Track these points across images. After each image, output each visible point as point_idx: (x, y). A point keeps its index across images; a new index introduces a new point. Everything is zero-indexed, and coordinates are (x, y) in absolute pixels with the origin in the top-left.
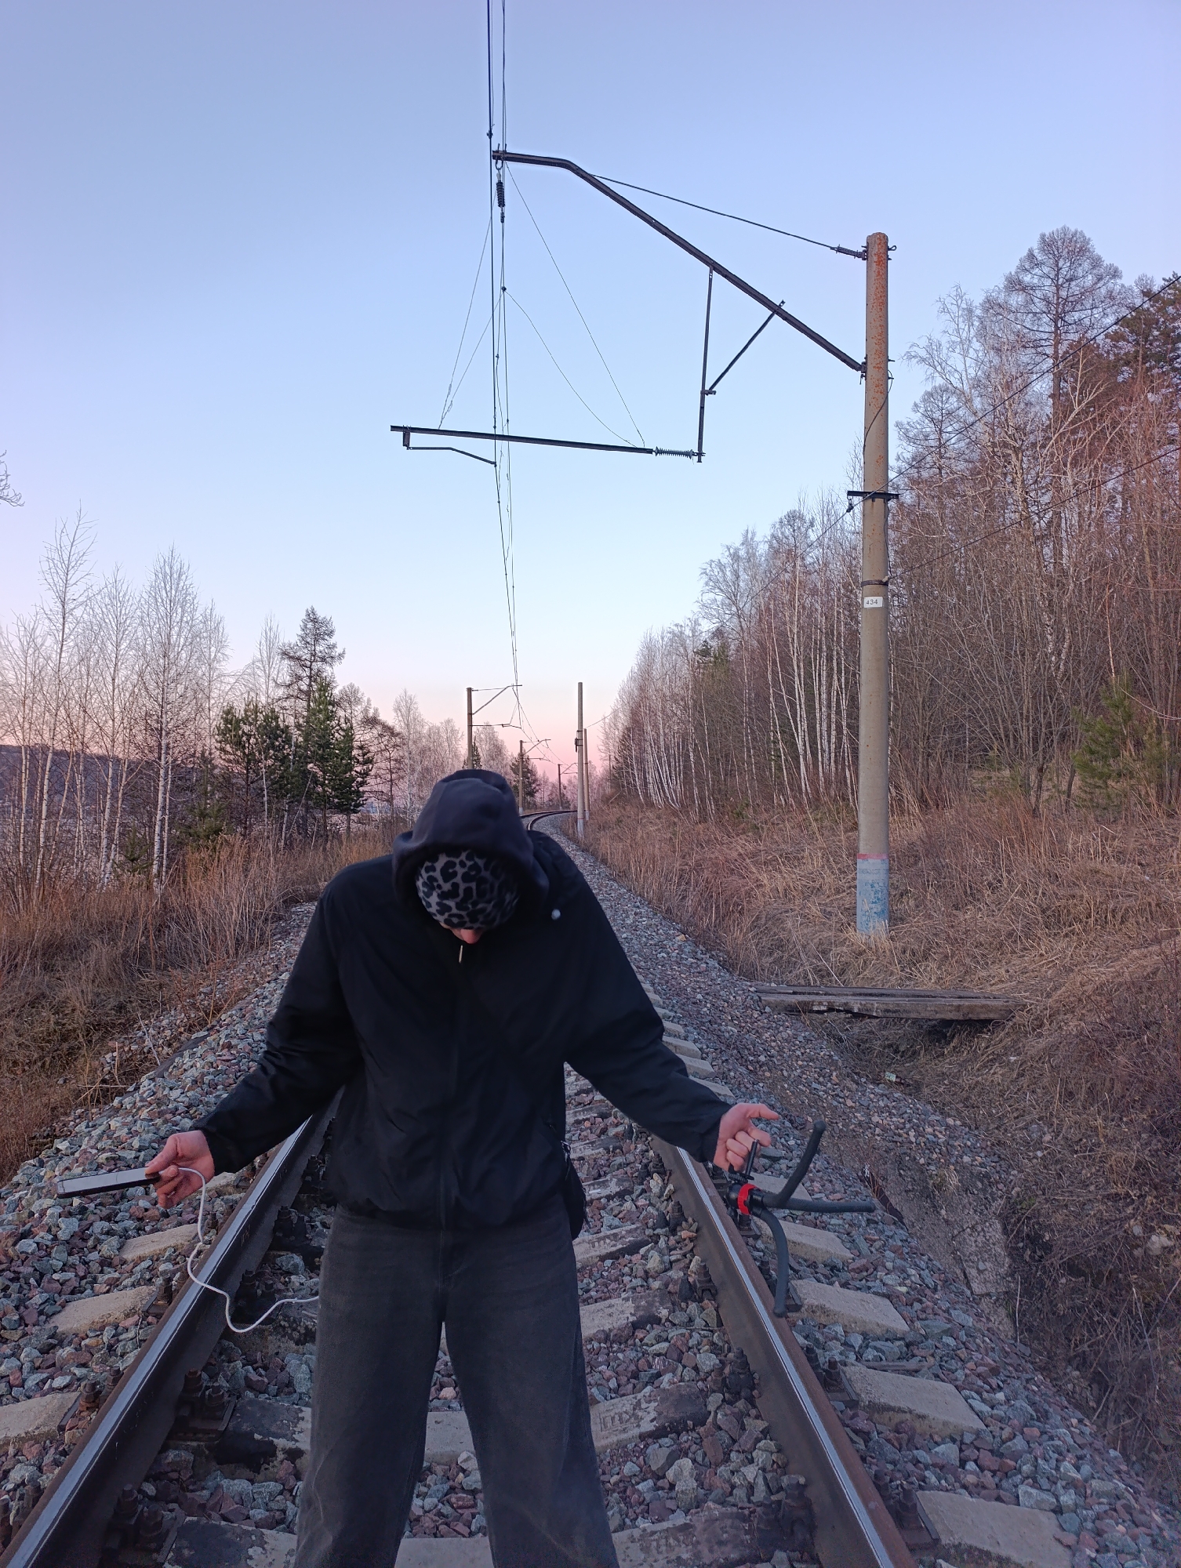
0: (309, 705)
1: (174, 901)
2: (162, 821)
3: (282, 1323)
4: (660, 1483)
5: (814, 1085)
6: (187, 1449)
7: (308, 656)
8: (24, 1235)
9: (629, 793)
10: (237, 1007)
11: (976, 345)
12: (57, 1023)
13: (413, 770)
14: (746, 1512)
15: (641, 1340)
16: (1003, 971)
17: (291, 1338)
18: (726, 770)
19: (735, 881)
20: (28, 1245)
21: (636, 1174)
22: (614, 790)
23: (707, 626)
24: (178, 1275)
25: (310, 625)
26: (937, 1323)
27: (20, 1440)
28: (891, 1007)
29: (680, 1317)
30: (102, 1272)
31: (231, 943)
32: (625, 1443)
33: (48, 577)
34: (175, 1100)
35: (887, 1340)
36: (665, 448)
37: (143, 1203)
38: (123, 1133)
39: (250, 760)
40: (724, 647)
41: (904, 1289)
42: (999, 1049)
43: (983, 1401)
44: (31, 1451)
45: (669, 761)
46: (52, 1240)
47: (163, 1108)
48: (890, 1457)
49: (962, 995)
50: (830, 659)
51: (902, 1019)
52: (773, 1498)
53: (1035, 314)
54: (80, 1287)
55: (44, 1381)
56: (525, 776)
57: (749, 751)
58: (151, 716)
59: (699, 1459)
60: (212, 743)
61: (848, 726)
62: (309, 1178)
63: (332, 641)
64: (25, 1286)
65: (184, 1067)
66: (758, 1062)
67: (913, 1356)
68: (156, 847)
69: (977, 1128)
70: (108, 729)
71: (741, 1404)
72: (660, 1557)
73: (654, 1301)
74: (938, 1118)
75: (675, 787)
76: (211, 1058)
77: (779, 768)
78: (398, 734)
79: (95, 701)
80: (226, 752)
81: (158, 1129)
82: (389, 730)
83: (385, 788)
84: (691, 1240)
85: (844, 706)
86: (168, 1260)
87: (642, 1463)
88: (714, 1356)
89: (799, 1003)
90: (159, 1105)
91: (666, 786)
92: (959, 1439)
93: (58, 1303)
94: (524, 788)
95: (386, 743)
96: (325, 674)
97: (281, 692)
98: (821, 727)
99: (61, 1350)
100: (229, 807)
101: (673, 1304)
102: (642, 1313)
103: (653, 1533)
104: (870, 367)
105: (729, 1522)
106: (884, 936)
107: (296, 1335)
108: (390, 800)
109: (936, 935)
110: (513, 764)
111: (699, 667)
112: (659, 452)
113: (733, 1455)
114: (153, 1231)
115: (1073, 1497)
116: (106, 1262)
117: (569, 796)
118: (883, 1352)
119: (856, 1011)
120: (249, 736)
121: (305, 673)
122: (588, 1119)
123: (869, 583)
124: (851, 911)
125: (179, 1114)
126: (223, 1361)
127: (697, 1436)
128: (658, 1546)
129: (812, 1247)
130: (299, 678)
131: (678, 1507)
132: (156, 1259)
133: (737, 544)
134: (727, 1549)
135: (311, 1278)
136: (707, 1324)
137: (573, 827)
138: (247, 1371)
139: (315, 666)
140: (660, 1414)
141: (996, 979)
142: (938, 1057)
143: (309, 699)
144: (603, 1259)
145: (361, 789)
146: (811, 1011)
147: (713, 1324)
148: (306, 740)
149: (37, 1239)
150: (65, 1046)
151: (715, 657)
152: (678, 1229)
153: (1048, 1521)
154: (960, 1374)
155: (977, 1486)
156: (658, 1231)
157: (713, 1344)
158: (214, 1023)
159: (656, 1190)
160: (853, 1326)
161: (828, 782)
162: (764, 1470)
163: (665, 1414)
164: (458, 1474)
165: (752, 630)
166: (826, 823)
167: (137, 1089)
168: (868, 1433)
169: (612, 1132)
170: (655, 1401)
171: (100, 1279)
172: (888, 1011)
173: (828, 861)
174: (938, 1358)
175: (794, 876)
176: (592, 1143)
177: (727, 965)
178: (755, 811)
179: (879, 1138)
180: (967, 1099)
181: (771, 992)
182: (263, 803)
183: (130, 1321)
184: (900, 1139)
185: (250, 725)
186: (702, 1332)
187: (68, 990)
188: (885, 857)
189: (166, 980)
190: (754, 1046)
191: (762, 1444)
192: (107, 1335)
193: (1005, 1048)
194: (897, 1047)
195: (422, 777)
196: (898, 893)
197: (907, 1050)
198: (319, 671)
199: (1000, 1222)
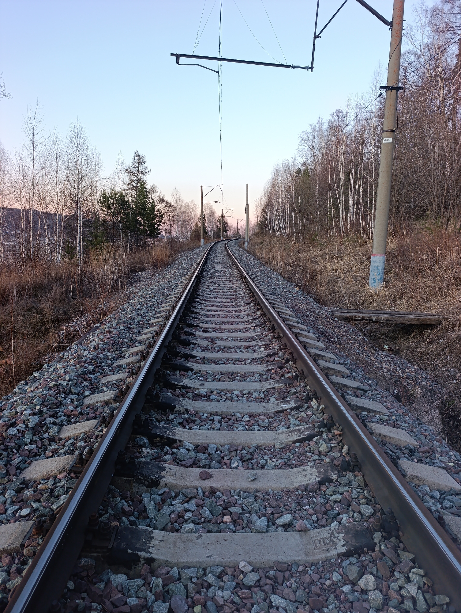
0: (137, 192)
1: (85, 270)
2: (80, 238)
3: (140, 477)
4: (356, 588)
5: (358, 351)
6: (91, 557)
7: (136, 172)
8: (13, 425)
9: (266, 231)
10: (113, 314)
11: (428, 28)
12: (40, 318)
13: (179, 221)
15: (325, 492)
16: (436, 304)
17: (144, 484)
19: (314, 266)
20: (13, 431)
21: (303, 398)
22: (259, 230)
23: (300, 160)
24: (87, 449)
25: (136, 158)
28: (389, 319)
29: (343, 480)
30: (50, 445)
31: (109, 287)
32: (329, 558)
33: (26, 131)
34: (85, 356)
35: (452, 495)
36: (296, 65)
37: (70, 408)
38: (61, 371)
39: (114, 214)
40: (307, 170)
41: (452, 464)
42: (434, 337)
44: (6, 561)
45: (283, 217)
46: (25, 428)
47: (80, 360)
49: (418, 314)
50: (356, 171)
51: (390, 323)
52: (432, 610)
53: (454, 14)
54: (39, 453)
55: (16, 511)
56: (223, 224)
57: (317, 213)
58: (73, 194)
60: (97, 207)
61: (363, 200)
62: (148, 397)
63: (145, 165)
64: (11, 453)
65: (90, 340)
66: (334, 341)
68: (78, 249)
69: (425, 370)
70: (56, 199)
71: (393, 539)
73: (327, 469)
74: (410, 366)
75: (285, 227)
76: (101, 337)
77: (331, 220)
78: (172, 206)
79: (50, 187)
80: (104, 211)
81: (78, 370)
82: (169, 204)
83: (168, 228)
84: (340, 435)
85: (361, 191)
86: (82, 440)
87: (342, 573)
88: (370, 507)
89: (350, 316)
90: (78, 358)
91: (281, 228)
93: (27, 462)
94: (223, 229)
95: (168, 209)
96: (142, 180)
97: (125, 187)
98: (350, 202)
99: (27, 491)
100: (106, 233)
101: (338, 471)
102: (322, 476)
104: (394, 24)
106: (383, 289)
107: (147, 483)
108: (170, 232)
109: (405, 288)
110: (219, 219)
111: (296, 179)
112: (294, 67)
113: (397, 575)
114: (75, 423)
116: (52, 440)
117: (241, 232)
118: (453, 503)
119: (374, 320)
120: (113, 204)
121: (135, 179)
122: (273, 369)
123: (386, 131)
124: (367, 279)
125: (88, 363)
126: (110, 497)
127: (371, 558)
129: (399, 439)
130: (133, 181)
131: (371, 607)
132: (76, 438)
133: (315, 124)
135: (152, 449)
136: (359, 486)
137: (243, 244)
138: (123, 503)
139: (139, 176)
140: (347, 542)
141: (433, 307)
142: (406, 339)
143: (137, 190)
144: (295, 442)
145: (159, 228)
146: (355, 320)
147: (362, 484)
148: (136, 207)
149: (18, 427)
150: (44, 328)
151: (303, 174)
152: (332, 429)
156: (321, 429)
157: (366, 498)
158: (103, 320)
159: (315, 407)
160: (433, 486)
161: (352, 226)
162: (420, 588)
163: (350, 542)
164: (240, 575)
165: (320, 162)
166: (351, 243)
167: (70, 349)
169: (287, 376)
170: (342, 533)
171: (49, 449)
172: (387, 320)
173: (354, 258)
175: (340, 264)
176: (278, 381)
177: (317, 300)
178: (320, 238)
179: (386, 374)
180: (421, 357)
181: (338, 312)
182: (120, 232)
183: (62, 476)
184: (395, 374)
185: (113, 200)
186: (358, 490)
187: (44, 305)
188: (384, 255)
189: (83, 302)
190: (332, 334)
191: (415, 570)
192: (50, 483)
193: (437, 336)
194: (388, 335)
195: (183, 224)
196: (387, 271)
197: (392, 336)
198: (141, 178)
199: (438, 410)
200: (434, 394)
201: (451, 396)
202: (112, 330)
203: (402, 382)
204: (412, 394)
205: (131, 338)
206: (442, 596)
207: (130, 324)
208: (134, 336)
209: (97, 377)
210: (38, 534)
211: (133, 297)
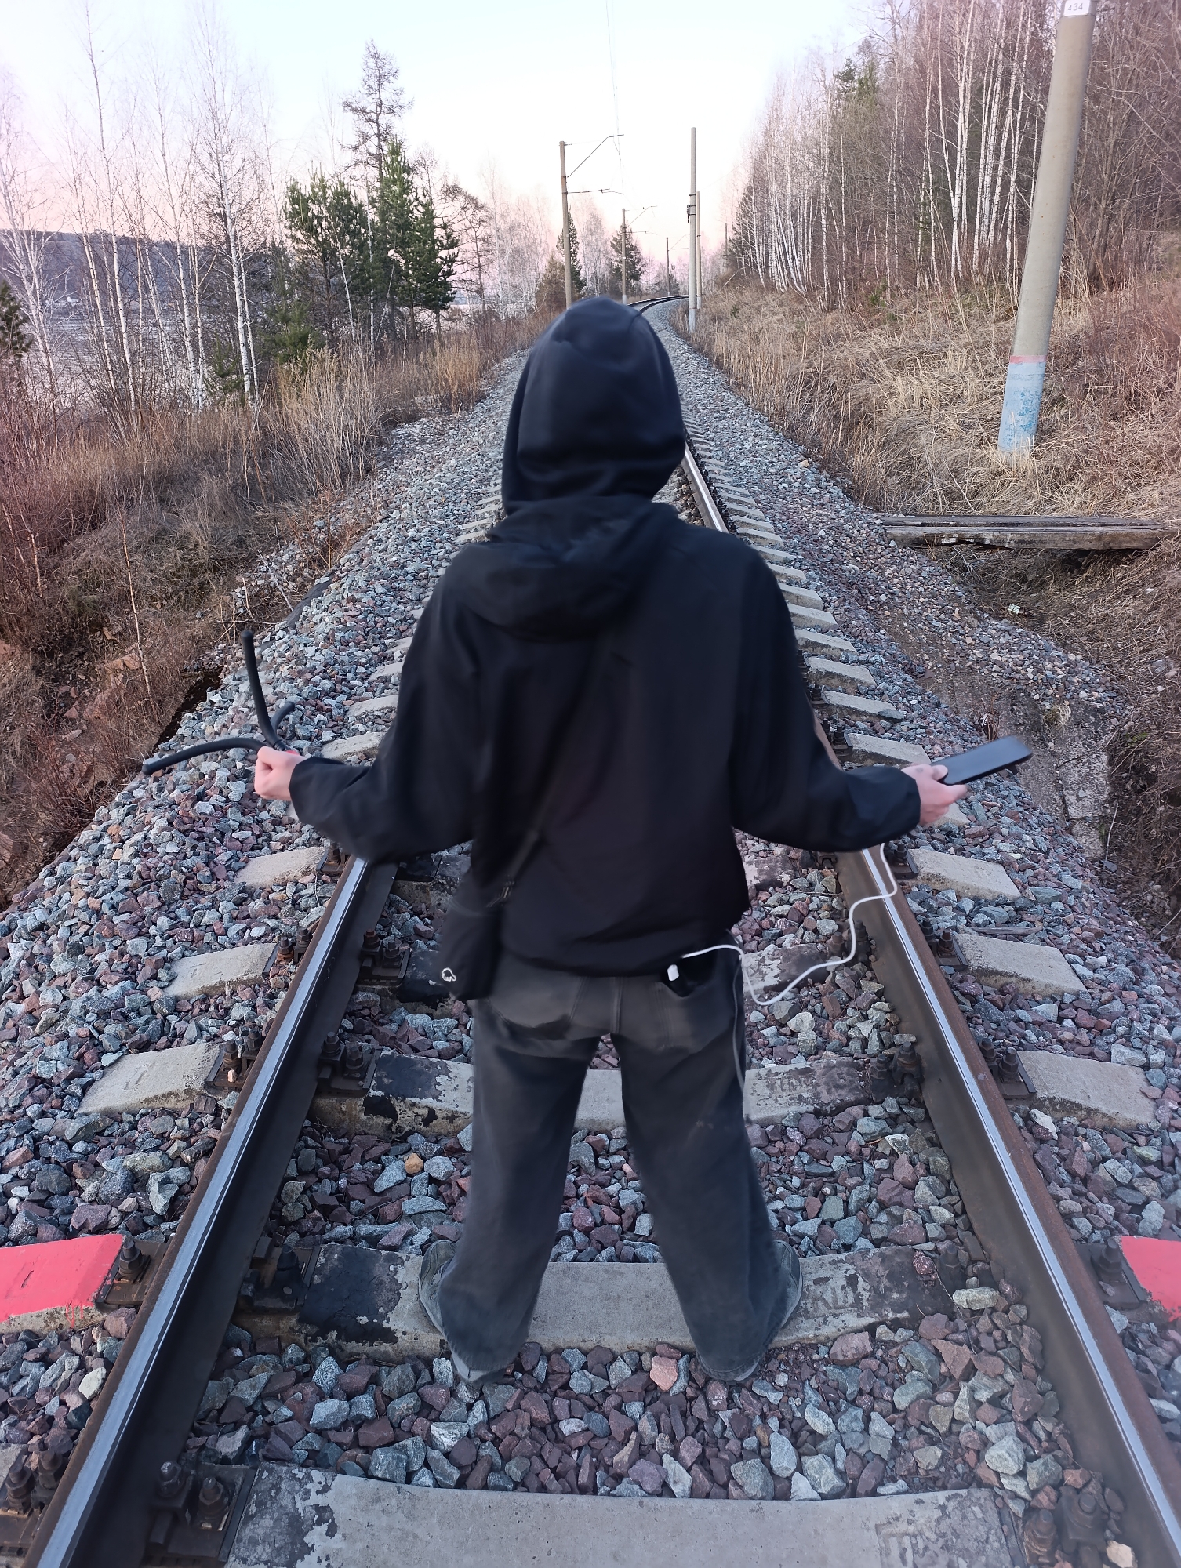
0: (381, 174)
1: (273, 426)
2: (245, 328)
3: (441, 880)
4: (783, 1030)
5: (935, 623)
6: (373, 991)
7: (373, 107)
8: (201, 797)
9: (748, 273)
10: (354, 548)
12: (183, 559)
13: (503, 252)
14: (861, 1062)
15: (764, 901)
16: (1156, 493)
18: (863, 243)
19: (864, 387)
20: (204, 807)
22: (730, 270)
25: (371, 62)
26: (1048, 890)
27: (235, 983)
28: (1026, 537)
29: (801, 883)
30: (274, 830)
31: (336, 471)
34: (311, 658)
35: (997, 905)
39: (325, 249)
40: (872, 68)
41: (1018, 856)
42: (1135, 580)
43: (1086, 965)
44: (245, 994)
45: (796, 230)
46: (226, 802)
47: (301, 666)
48: (994, 1018)
49: (1106, 522)
50: (1005, 85)
52: (885, 1052)
54: (258, 844)
55: (244, 931)
56: (628, 254)
57: (892, 217)
58: (211, 197)
59: (818, 1011)
60: (279, 231)
61: (1018, 182)
63: (397, 83)
64: (211, 844)
65: (314, 619)
66: (879, 602)
67: (1022, 920)
68: (244, 358)
69: (1098, 662)
71: (858, 968)
72: (784, 1094)
73: (776, 866)
74: (1060, 653)
75: (801, 263)
76: (338, 612)
77: (927, 240)
78: (483, 206)
80: (298, 241)
82: (473, 202)
83: (474, 276)
85: (1015, 154)
87: (768, 1012)
88: (832, 921)
89: (927, 535)
90: (296, 663)
91: (790, 264)
92: (1059, 998)
93: (242, 859)
94: (627, 270)
95: (470, 217)
96: (394, 132)
97: (347, 157)
98: (984, 182)
99: (253, 903)
100: (311, 308)
101: (795, 869)
102: (765, 877)
103: (777, 1074)
105: (844, 1070)
106: (1028, 453)
108: (480, 290)
109: (1086, 452)
110: (615, 240)
111: (839, 98)
113: (850, 1012)
115: (1163, 1056)
116: (277, 822)
117: (678, 277)
118: (992, 917)
119: (987, 542)
120: (320, 219)
121: (373, 130)
124: (994, 424)
125: (318, 674)
126: (393, 912)
127: (816, 992)
128: (782, 1084)
130: (366, 137)
131: (799, 1052)
134: (843, 1092)
136: (826, 891)
137: (683, 319)
138: (416, 922)
139: (383, 120)
140: (783, 971)
141: (1147, 503)
142: (1067, 587)
143: (380, 164)
145: (449, 280)
146: (939, 544)
147: (832, 888)
148: (383, 220)
149: (212, 800)
150: (196, 581)
151: (861, 82)
153: (1137, 1076)
154: (1066, 939)
155: (1071, 1041)
157: (832, 909)
158: (334, 568)
160: (966, 892)
161: (983, 256)
162: (877, 1026)
163: (787, 971)
165: (909, 41)
166: (976, 310)
167: (273, 639)
168: (975, 996)
170: (778, 959)
171: (274, 837)
172: (1022, 542)
173: (974, 361)
174: (1045, 923)
175: (933, 381)
177: (852, 493)
178: (893, 296)
179: (995, 675)
180: (1092, 632)
181: (898, 524)
182: (346, 302)
183: (307, 879)
184: (1017, 676)
185: (319, 205)
186: (822, 898)
187: (187, 525)
188: (1042, 359)
189: (279, 513)
190: (876, 584)
191: (877, 1005)
192: (290, 891)
193: (1143, 579)
194: (1025, 577)
195: (514, 259)
196: (1050, 400)
197: (1036, 579)
198: (388, 127)
199: (1107, 754)
200: (1105, 719)
201: (1142, 723)
202: (358, 595)
203: (1030, 694)
204: (1050, 722)
205: (401, 613)
206: (905, 1035)
207: (396, 578)
208: (409, 607)
209: (341, 703)
210: (287, 959)
211: (398, 502)
